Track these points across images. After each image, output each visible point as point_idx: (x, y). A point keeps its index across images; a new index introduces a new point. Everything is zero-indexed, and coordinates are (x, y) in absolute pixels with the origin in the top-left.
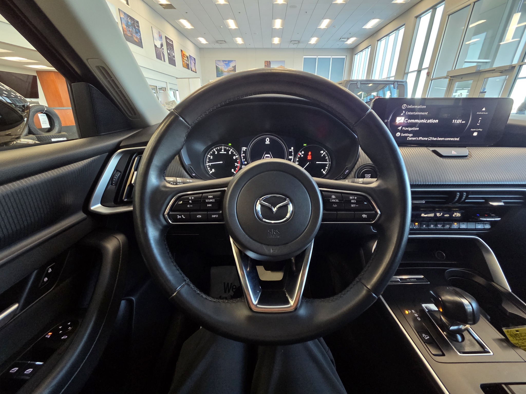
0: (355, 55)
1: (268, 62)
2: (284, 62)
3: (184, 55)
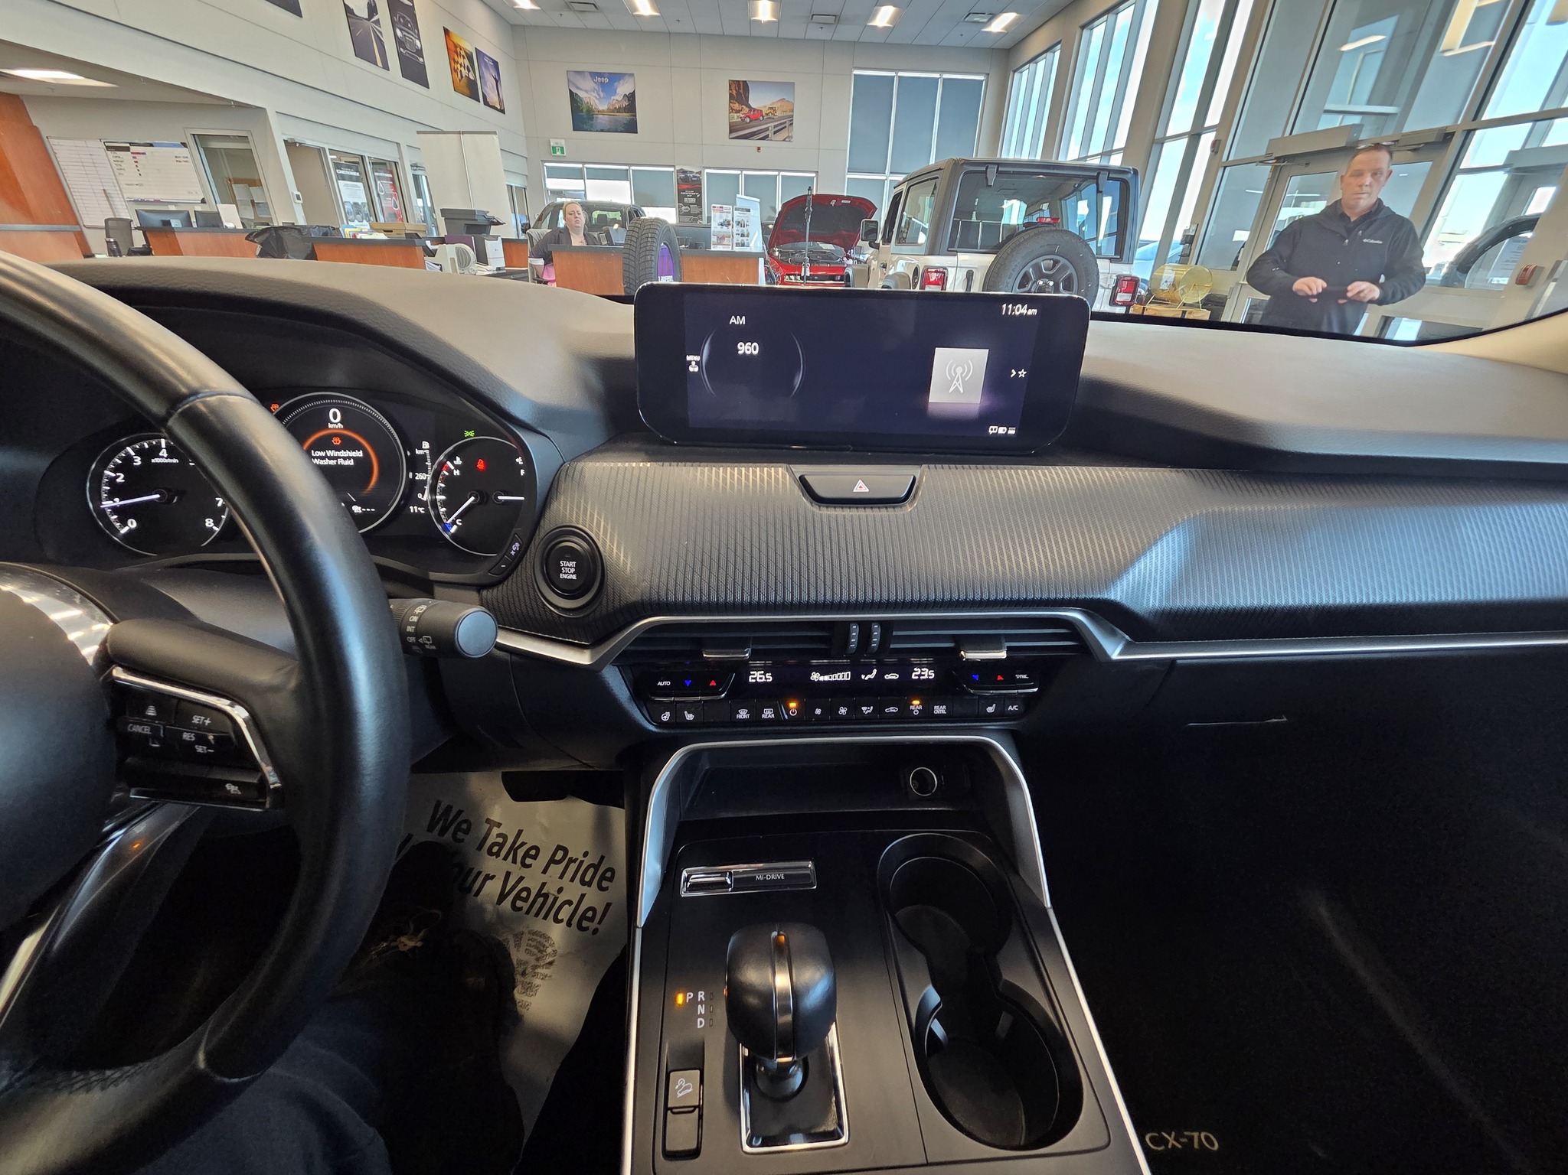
0: (1015, 71)
1: (741, 83)
2: (790, 86)
3: (456, 46)
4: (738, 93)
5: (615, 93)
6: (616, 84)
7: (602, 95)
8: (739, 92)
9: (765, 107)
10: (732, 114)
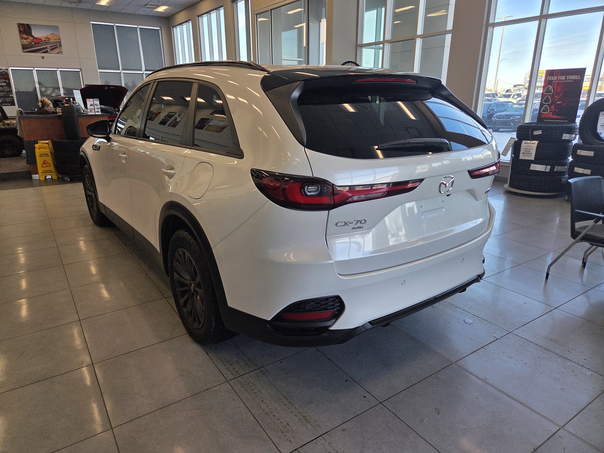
0: (173, 27)
1: (26, 25)
2: (56, 28)
8: (25, 29)
9: (43, 37)
10: (23, 40)
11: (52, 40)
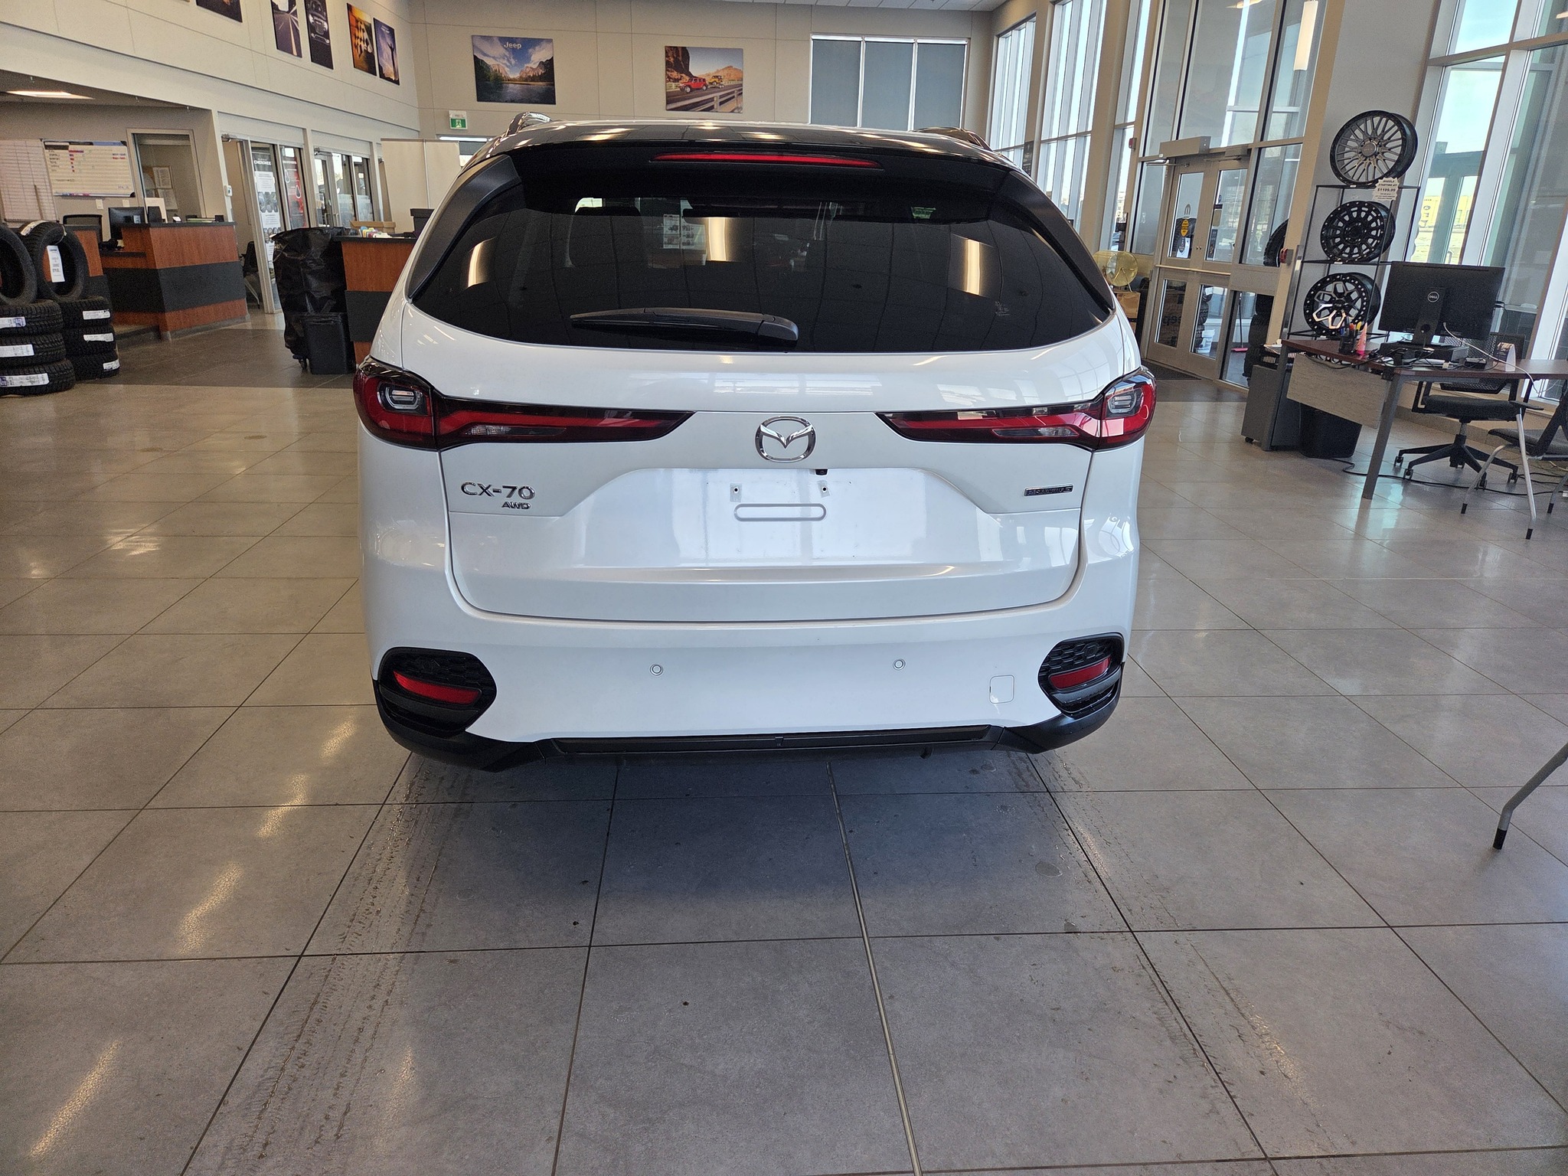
0: (999, 36)
1: (680, 50)
2: (738, 53)
3: (357, 21)
4: (676, 60)
5: (528, 60)
6: (530, 50)
7: (513, 62)
8: (678, 59)
9: (709, 75)
10: (670, 83)
11: (725, 83)
